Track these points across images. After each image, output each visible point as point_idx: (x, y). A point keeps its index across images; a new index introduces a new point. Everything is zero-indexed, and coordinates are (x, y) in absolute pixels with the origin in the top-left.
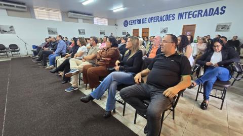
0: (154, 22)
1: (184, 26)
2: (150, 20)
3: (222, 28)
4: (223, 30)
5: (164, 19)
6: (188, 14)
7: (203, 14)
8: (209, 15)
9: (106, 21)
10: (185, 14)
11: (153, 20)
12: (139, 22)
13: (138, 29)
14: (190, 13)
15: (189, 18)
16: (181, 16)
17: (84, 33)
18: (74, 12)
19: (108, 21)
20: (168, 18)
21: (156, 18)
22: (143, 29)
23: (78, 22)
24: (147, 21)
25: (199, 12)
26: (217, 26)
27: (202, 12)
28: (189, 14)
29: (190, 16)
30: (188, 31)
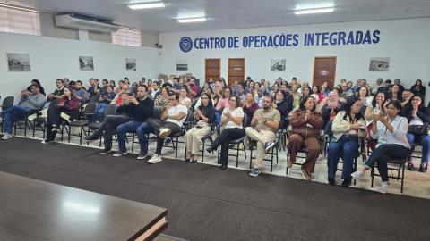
0: (256, 46)
1: (316, 58)
2: (247, 41)
3: (380, 66)
4: (381, 68)
5: (278, 42)
6: (321, 37)
7: (346, 39)
8: (357, 43)
9: (138, 34)
10: (316, 37)
11: (253, 43)
12: (220, 43)
13: (218, 60)
14: (326, 36)
15: (323, 44)
16: (309, 39)
17: (92, 66)
18: (77, 15)
19: (142, 34)
20: (285, 40)
21: (259, 39)
22: (230, 60)
23: (78, 39)
24: (240, 43)
25: (340, 36)
26: (372, 62)
27: (345, 36)
28: (324, 38)
29: (327, 41)
30: (325, 69)
